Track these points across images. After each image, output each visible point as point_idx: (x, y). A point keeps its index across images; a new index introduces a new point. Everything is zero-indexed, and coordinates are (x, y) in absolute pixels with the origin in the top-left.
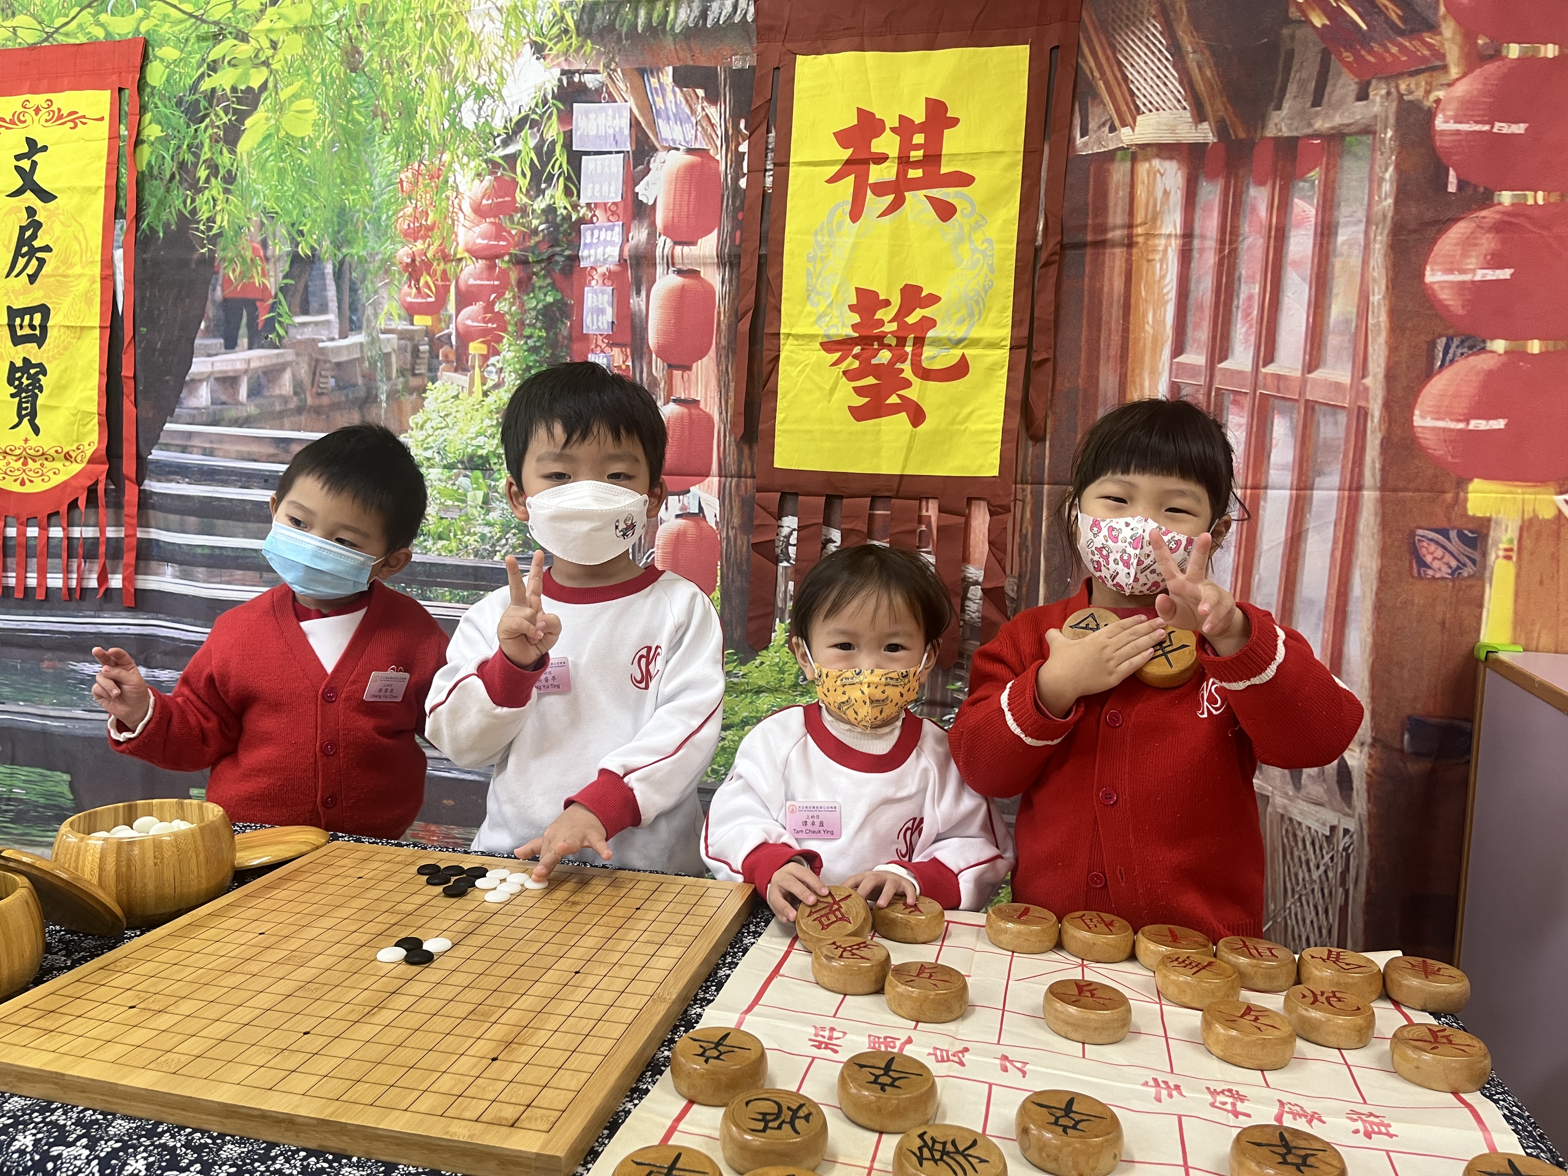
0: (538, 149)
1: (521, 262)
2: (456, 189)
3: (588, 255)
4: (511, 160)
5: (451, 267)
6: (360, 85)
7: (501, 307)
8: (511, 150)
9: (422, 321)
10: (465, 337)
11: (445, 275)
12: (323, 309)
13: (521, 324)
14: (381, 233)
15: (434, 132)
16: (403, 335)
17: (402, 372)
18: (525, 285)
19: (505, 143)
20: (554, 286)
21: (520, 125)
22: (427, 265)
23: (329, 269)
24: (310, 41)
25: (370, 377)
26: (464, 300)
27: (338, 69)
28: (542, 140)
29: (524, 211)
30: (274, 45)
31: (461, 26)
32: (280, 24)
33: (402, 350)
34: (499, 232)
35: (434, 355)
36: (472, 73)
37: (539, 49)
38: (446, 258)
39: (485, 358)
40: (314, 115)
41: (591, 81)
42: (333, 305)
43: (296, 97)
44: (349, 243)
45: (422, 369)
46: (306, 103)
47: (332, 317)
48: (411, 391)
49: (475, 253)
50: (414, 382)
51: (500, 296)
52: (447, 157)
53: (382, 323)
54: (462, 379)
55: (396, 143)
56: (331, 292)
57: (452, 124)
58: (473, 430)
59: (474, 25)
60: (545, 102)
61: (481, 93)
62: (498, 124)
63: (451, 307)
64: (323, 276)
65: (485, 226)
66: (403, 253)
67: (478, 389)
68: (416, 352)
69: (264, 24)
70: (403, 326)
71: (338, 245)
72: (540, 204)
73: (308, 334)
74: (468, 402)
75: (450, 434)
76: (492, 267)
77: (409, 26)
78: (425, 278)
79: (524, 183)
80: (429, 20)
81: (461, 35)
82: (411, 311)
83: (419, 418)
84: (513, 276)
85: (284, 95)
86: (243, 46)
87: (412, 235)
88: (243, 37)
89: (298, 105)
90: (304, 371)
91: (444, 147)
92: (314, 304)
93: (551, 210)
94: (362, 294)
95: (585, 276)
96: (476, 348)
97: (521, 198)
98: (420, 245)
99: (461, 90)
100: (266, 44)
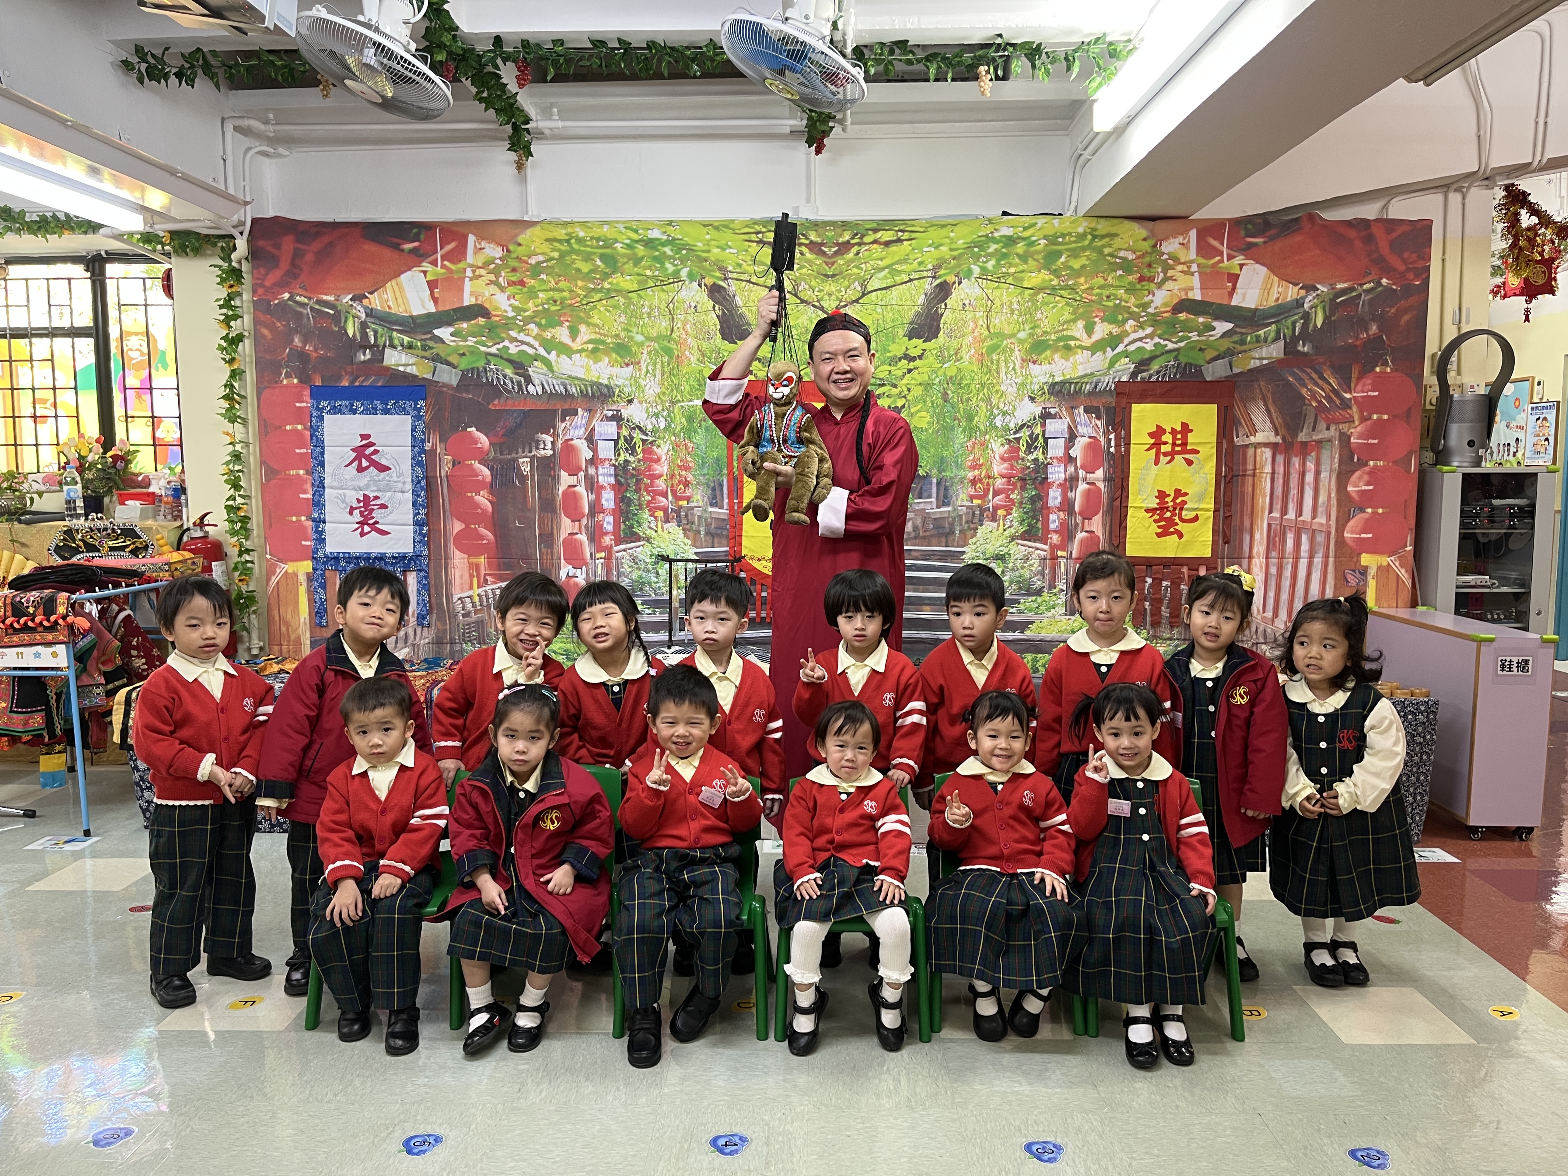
0: (1030, 436)
1: (1023, 480)
2: (992, 450)
3: (1051, 478)
4: (1018, 440)
5: (991, 481)
6: (948, 407)
7: (1013, 496)
8: (1017, 436)
9: (976, 502)
10: (996, 508)
11: (988, 484)
12: (930, 497)
13: (1021, 503)
14: (959, 467)
15: (982, 427)
16: (968, 507)
17: (967, 522)
18: (1023, 488)
19: (1015, 433)
20: (1035, 488)
21: (1022, 426)
22: (980, 480)
23: (934, 481)
24: (926, 389)
25: (952, 525)
26: (996, 494)
27: (940, 401)
28: (1032, 433)
29: (1023, 459)
30: (909, 390)
31: (997, 388)
32: (913, 382)
33: (967, 514)
34: (1012, 467)
35: (982, 515)
36: (1001, 406)
37: (1032, 399)
38: (989, 477)
39: (1005, 516)
40: (928, 419)
41: (1053, 411)
42: (934, 495)
43: (919, 411)
44: (945, 471)
45: (976, 521)
46: (923, 414)
47: (933, 500)
48: (971, 529)
49: (1003, 476)
50: (972, 526)
51: (1013, 492)
52: (987, 437)
53: (959, 503)
54: (995, 525)
55: (964, 431)
56: (934, 490)
57: (991, 424)
58: (998, 544)
59: (1003, 388)
60: (1035, 419)
61: (1005, 414)
62: (1012, 425)
63: (990, 496)
64: (931, 483)
65: (1006, 465)
66: (970, 475)
67: (1001, 528)
68: (974, 514)
69: (905, 381)
70: (969, 504)
71: (940, 472)
72: (1031, 457)
73: (921, 506)
74: (996, 533)
75: (988, 546)
76: (1009, 482)
77: (972, 386)
78: (979, 485)
79: (1023, 449)
80: (983, 385)
81: (997, 391)
82: (972, 498)
83: (974, 540)
84: (1019, 485)
85: (913, 410)
86: (894, 390)
87: (973, 468)
88: (895, 386)
89: (919, 414)
90: (919, 522)
91: (986, 433)
92: (925, 494)
93: (1036, 460)
94: (951, 492)
95: (1050, 485)
96: (1001, 512)
97: (1022, 454)
98: (977, 472)
99: (996, 412)
100: (905, 389)
